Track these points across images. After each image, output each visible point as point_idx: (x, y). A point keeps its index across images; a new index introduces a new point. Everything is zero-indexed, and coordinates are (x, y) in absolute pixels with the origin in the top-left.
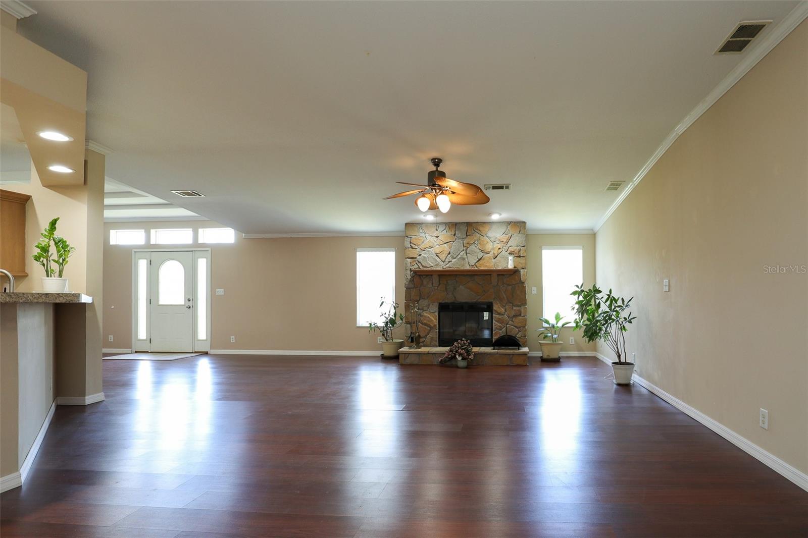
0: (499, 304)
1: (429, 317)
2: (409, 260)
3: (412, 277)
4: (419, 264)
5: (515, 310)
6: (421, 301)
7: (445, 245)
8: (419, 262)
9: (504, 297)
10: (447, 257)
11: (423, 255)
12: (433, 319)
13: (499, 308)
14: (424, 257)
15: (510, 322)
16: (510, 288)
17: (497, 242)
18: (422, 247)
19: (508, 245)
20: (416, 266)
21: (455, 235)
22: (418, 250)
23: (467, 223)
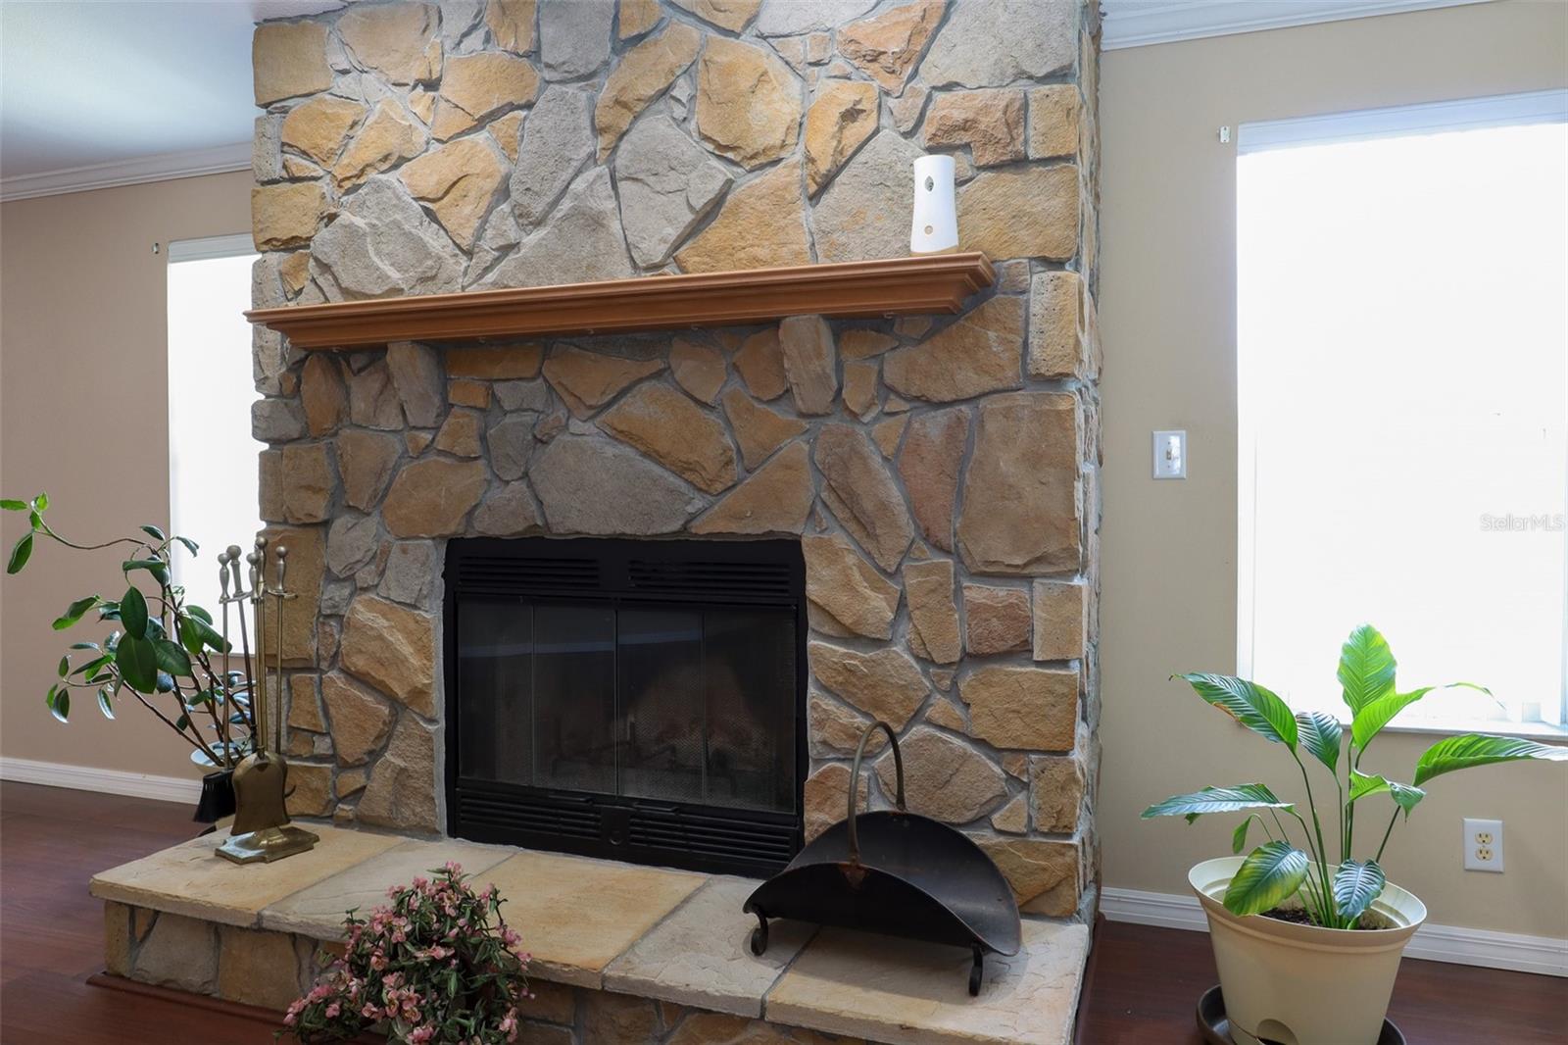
0: (850, 560)
1: (381, 637)
2: (275, 258)
3: (295, 370)
4: (326, 282)
5: (976, 610)
6: (341, 522)
7: (481, 137)
8: (325, 267)
9: (884, 507)
10: (484, 220)
11: (345, 217)
12: (406, 649)
13: (848, 586)
14: (350, 229)
15: (941, 707)
16: (933, 425)
17: (839, 65)
18: (345, 165)
19: (922, 85)
21: (534, 54)
22: (325, 186)
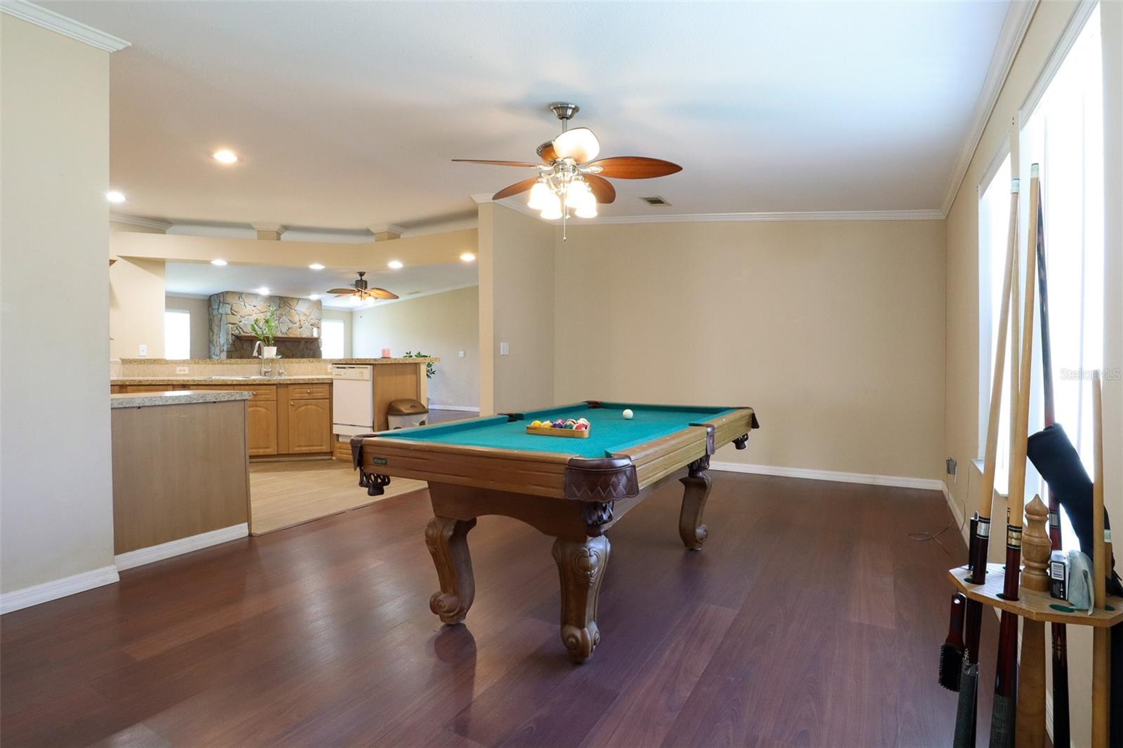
2: (230, 325)
3: (234, 341)
4: (240, 330)
7: (262, 314)
8: (240, 328)
11: (243, 322)
14: (244, 324)
16: (311, 352)
17: (303, 315)
18: (242, 314)
20: (237, 332)
21: (270, 307)
22: (239, 316)
23: (280, 297)
